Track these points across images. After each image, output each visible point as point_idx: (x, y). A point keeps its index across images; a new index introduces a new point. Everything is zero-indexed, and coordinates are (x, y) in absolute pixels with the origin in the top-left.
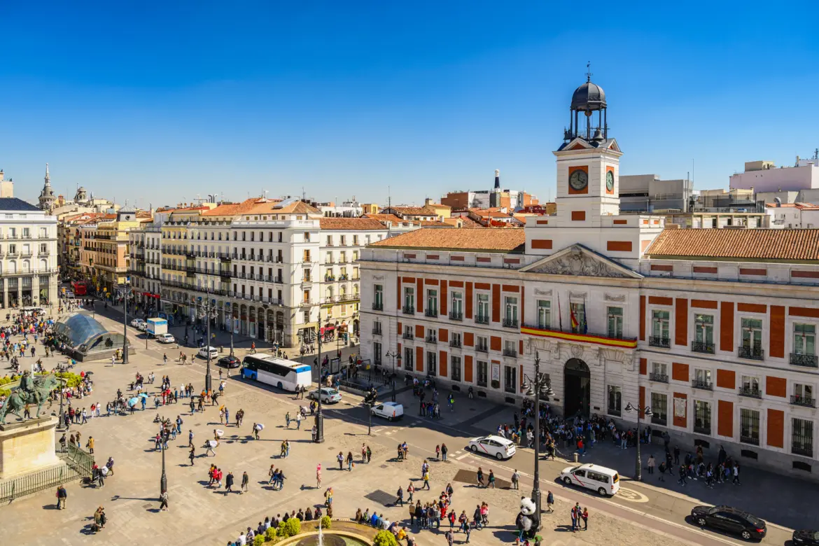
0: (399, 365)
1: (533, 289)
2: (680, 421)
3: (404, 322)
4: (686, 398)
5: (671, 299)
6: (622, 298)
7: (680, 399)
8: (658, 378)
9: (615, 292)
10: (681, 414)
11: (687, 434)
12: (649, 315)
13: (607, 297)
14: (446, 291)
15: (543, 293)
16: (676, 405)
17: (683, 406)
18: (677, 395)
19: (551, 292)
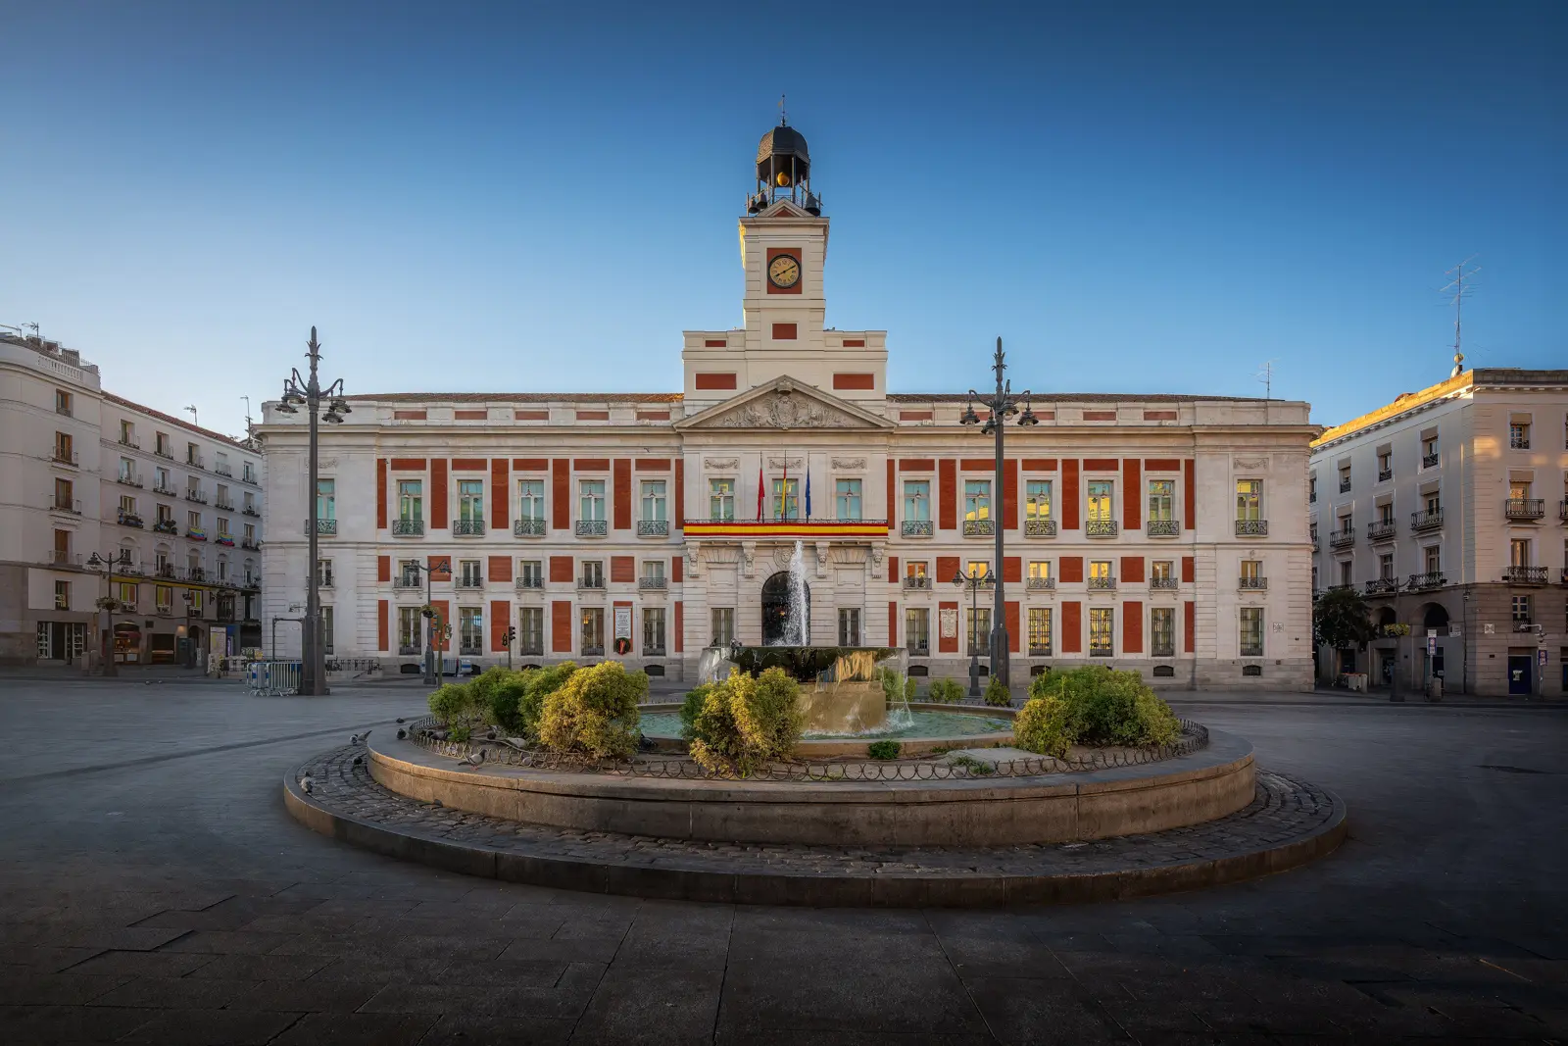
0: (383, 645)
1: (702, 461)
2: (949, 644)
3: (397, 556)
4: (956, 608)
5: (932, 461)
6: (861, 464)
7: (949, 610)
8: (915, 583)
9: (848, 455)
10: (948, 633)
11: (959, 661)
12: (900, 489)
13: (836, 465)
14: (507, 480)
15: (722, 467)
16: (944, 621)
17: (953, 621)
18: (943, 605)
19: (735, 464)
